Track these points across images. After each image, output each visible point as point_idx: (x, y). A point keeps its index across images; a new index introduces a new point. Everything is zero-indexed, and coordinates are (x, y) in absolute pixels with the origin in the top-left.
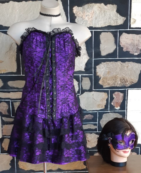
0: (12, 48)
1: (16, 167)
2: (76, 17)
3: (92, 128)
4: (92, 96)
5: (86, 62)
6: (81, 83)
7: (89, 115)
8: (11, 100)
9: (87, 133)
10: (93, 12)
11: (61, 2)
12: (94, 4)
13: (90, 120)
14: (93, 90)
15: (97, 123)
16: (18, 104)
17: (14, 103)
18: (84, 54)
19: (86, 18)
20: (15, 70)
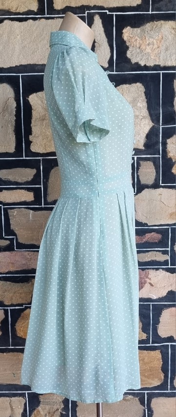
0: (7, 107)
1: (10, 335)
2: (127, 48)
3: (158, 259)
4: (159, 197)
5: (147, 133)
6: (137, 173)
7: (153, 233)
8: (4, 204)
9: (148, 269)
10: (160, 36)
11: (101, 21)
12: (162, 22)
13: (156, 243)
14: (161, 184)
15: (169, 249)
16: (16, 212)
17: (9, 211)
18: (144, 117)
19: (148, 50)
20: (12, 149)
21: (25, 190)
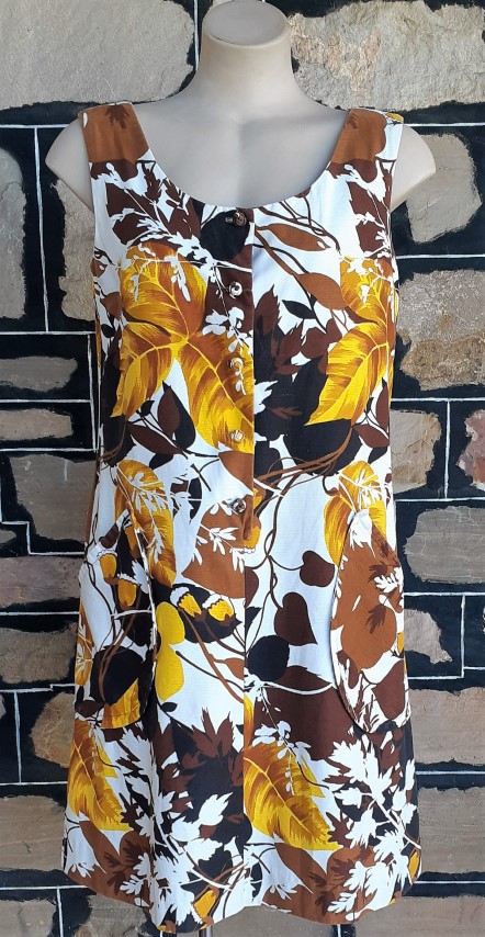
21: (51, 410)
